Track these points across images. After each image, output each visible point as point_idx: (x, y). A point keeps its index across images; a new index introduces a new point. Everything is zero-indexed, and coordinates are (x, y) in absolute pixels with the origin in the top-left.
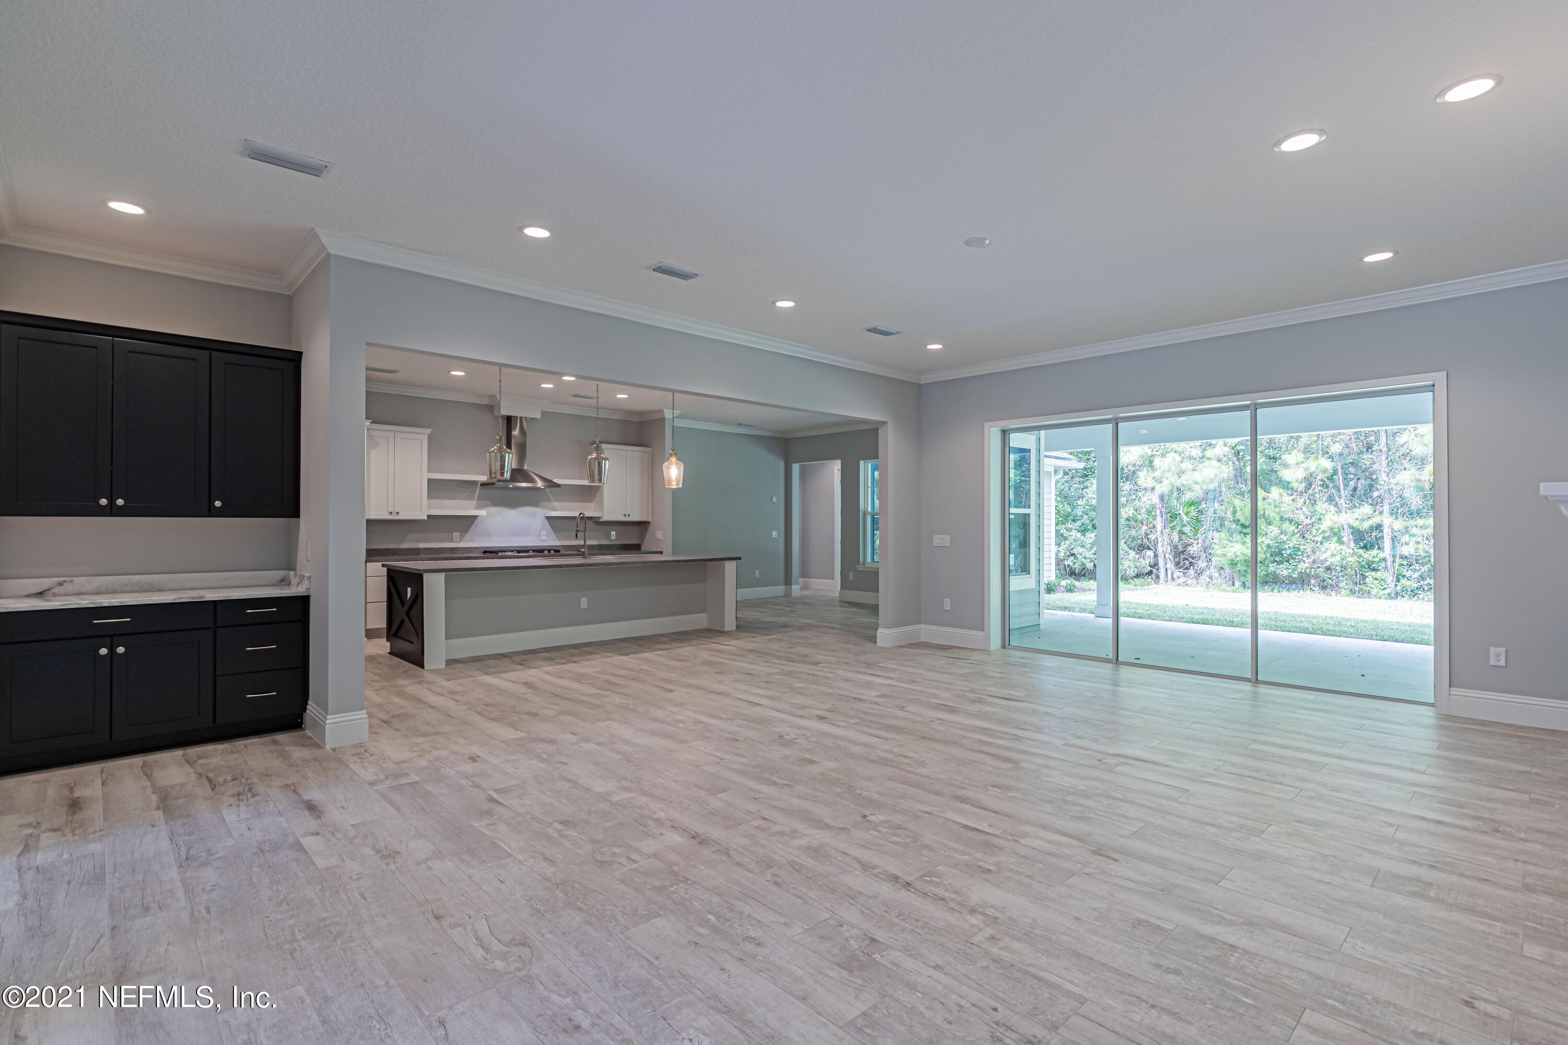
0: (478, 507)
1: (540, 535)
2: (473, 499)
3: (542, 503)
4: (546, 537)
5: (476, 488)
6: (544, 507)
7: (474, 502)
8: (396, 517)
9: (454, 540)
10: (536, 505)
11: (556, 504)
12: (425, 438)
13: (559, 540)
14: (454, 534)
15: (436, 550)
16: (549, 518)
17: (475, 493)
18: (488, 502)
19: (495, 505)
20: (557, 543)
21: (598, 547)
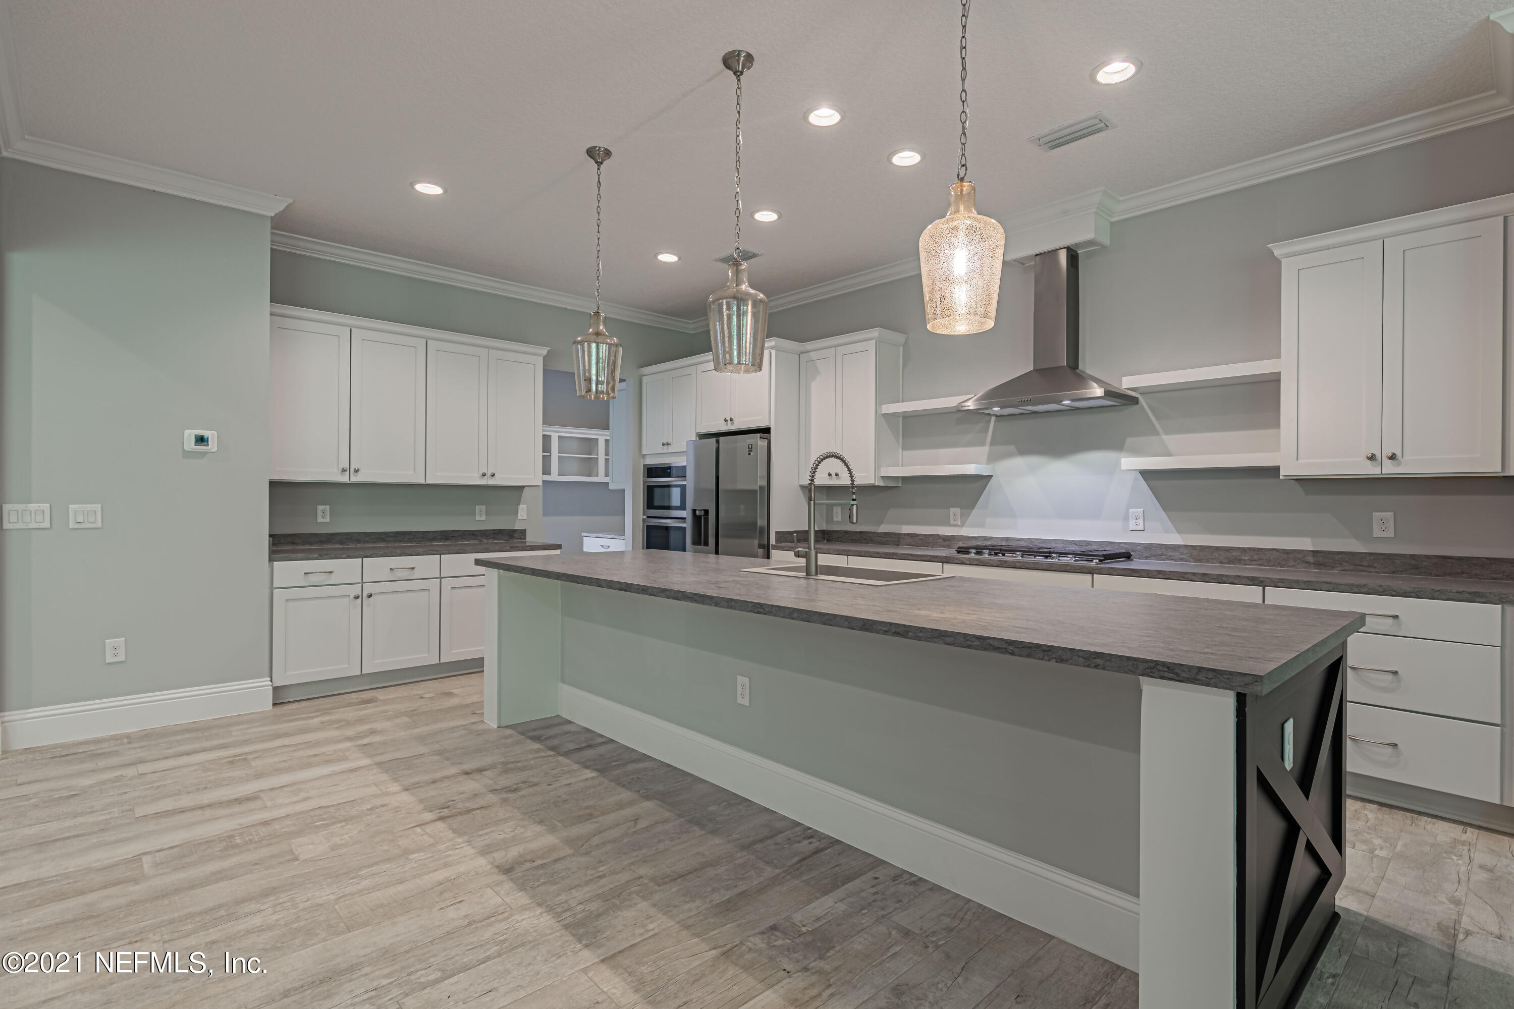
0: (993, 458)
1: (1126, 518)
2: (982, 444)
4: (1140, 522)
5: (989, 421)
6: (1137, 452)
7: (986, 448)
8: (837, 482)
9: (952, 522)
10: (1118, 446)
11: (1170, 440)
12: (872, 347)
13: (1179, 531)
14: (952, 510)
15: (921, 540)
16: (1147, 475)
17: (987, 431)
18: (1012, 448)
19: (1023, 452)
20: (1175, 539)
21: (1310, 559)
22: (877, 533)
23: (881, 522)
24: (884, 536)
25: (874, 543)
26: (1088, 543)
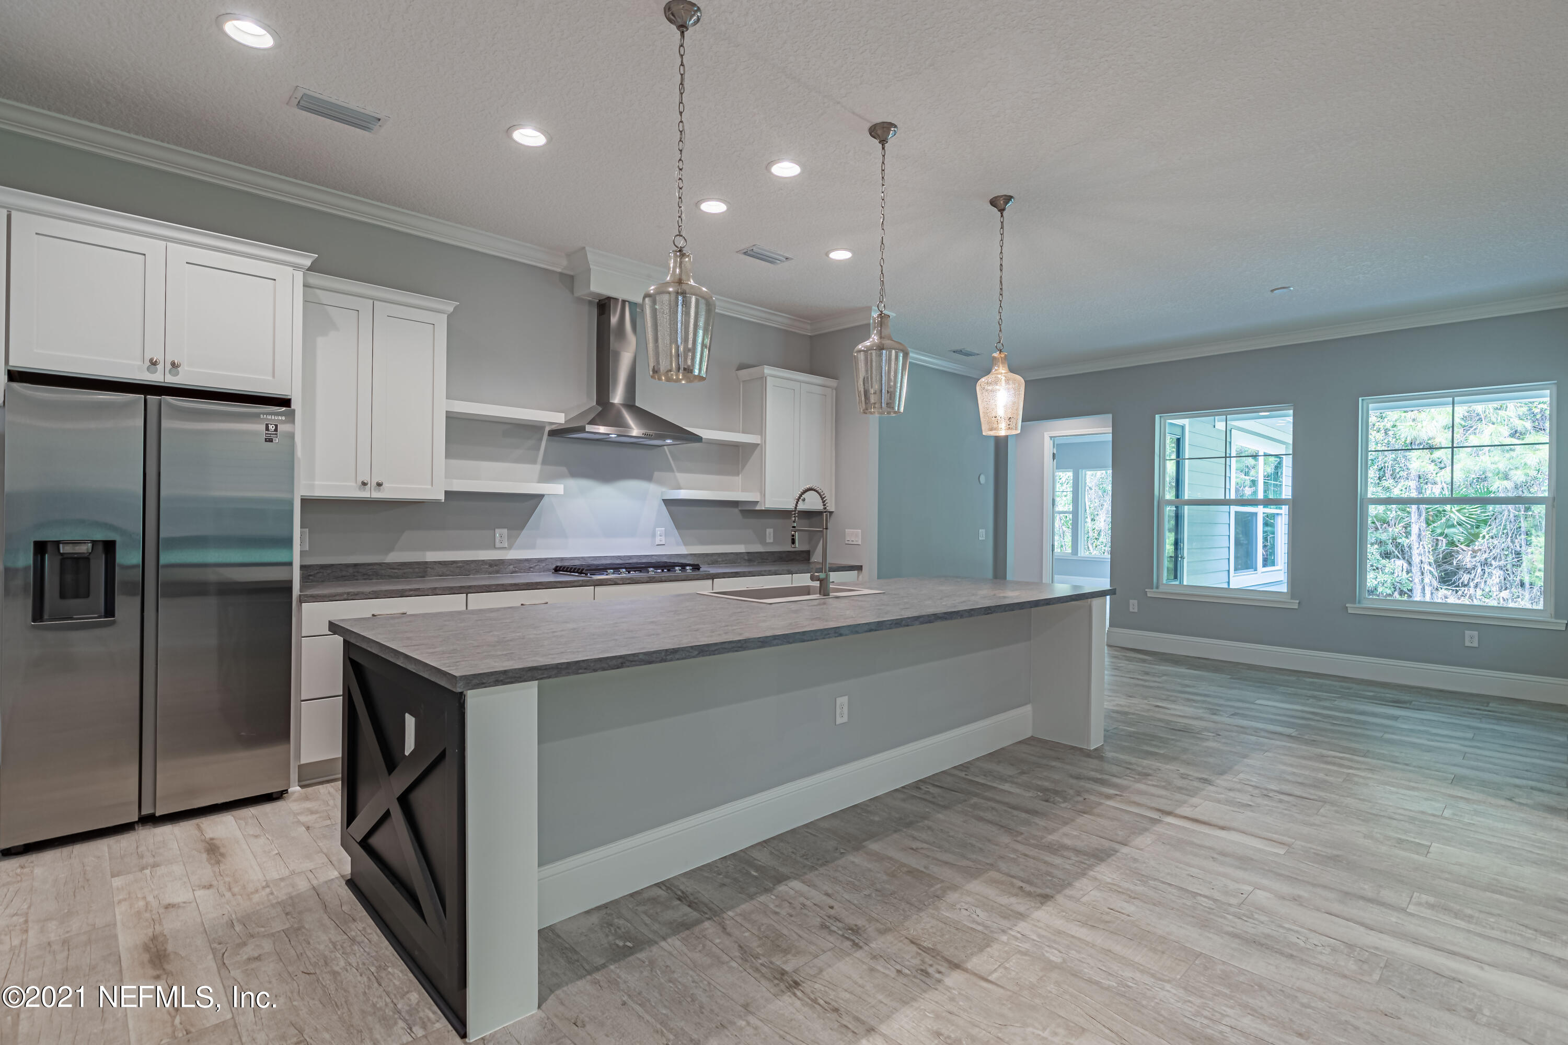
0: (544, 478)
1: (654, 535)
2: (534, 462)
3: (656, 474)
4: (663, 538)
5: (541, 440)
6: (660, 483)
7: (537, 467)
8: (377, 495)
9: (498, 545)
10: (648, 477)
11: (681, 477)
12: (442, 323)
13: (686, 544)
14: (498, 532)
15: (461, 567)
16: (668, 503)
17: (539, 449)
18: (564, 469)
19: (574, 474)
20: (683, 550)
21: (746, 558)
22: (388, 564)
23: (391, 549)
24: (400, 567)
25: (381, 578)
26: (630, 557)
